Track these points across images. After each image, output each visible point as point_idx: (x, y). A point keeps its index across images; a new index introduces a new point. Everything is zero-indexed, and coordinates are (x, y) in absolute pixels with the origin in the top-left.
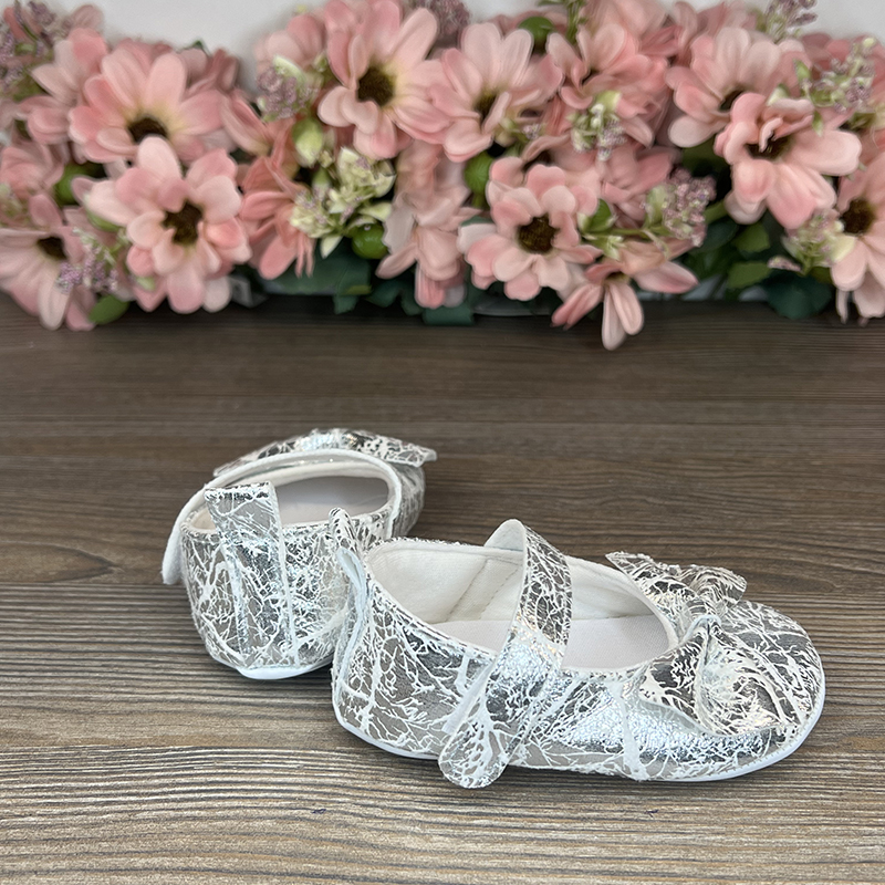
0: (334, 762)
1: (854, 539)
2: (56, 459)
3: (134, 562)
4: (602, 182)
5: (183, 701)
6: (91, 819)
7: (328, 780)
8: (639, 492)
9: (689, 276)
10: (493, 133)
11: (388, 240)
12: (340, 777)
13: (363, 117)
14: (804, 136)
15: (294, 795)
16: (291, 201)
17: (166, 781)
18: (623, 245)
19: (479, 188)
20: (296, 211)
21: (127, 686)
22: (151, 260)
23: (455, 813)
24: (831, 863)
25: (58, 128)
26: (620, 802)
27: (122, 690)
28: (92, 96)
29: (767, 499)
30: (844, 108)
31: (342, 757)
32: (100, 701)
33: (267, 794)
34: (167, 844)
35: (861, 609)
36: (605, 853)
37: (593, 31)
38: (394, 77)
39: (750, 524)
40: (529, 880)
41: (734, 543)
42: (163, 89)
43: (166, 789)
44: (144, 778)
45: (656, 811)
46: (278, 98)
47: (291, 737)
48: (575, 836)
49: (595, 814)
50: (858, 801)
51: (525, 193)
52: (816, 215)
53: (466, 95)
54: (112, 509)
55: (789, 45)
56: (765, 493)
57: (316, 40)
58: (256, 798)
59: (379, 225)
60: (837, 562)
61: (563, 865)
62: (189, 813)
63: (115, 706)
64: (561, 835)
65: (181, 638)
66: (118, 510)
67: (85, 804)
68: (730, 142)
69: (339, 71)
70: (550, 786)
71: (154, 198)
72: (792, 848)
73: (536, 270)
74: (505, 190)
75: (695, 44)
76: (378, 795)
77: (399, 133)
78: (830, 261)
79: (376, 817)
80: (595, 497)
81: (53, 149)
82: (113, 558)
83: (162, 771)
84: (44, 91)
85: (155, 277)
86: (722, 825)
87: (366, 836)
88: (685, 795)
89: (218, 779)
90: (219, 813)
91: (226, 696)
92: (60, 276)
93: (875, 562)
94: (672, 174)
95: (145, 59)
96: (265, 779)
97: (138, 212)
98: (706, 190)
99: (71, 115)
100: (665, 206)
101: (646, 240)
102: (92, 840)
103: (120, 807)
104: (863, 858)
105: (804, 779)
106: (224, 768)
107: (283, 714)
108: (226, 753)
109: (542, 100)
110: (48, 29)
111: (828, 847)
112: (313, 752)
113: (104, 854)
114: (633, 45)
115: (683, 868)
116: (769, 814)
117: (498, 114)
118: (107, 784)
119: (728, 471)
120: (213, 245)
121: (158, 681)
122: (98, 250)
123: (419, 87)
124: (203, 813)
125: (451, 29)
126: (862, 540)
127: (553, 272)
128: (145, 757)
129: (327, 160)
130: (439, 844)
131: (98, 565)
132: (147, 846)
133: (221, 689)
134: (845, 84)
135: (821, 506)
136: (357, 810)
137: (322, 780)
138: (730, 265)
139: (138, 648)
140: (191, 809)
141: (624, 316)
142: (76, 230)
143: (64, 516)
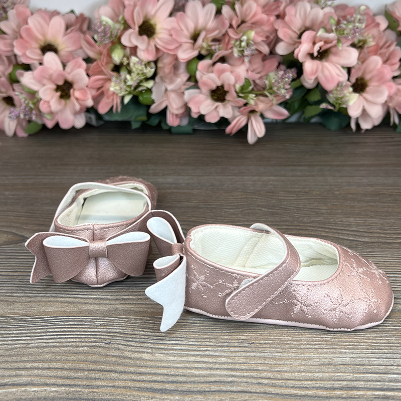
2: (7, 193)
4: (247, 71)
6: (10, 347)
8: (259, 206)
9: (285, 112)
10: (199, 49)
11: (154, 96)
12: (118, 329)
13: (141, 43)
14: (334, 50)
15: (97, 337)
16: (109, 80)
17: (43, 330)
18: (255, 98)
19: (193, 74)
20: (113, 84)
21: (30, 290)
22: (50, 106)
24: (327, 365)
25: (9, 49)
26: (238, 339)
27: (27, 292)
28: (24, 35)
29: (314, 209)
30: (350, 37)
31: (120, 320)
32: (17, 296)
34: (41, 357)
36: (229, 361)
37: (242, 4)
38: (155, 25)
39: (305, 220)
40: (195, 372)
41: (298, 228)
42: (55, 31)
43: (42, 334)
44: (34, 329)
45: (253, 343)
46: (103, 35)
47: (98, 312)
48: (217, 354)
49: (227, 344)
50: (341, 338)
51: (213, 76)
52: (339, 85)
53: (187, 33)
54: (29, 214)
55: (327, 10)
57: (121, 8)
58: (81, 338)
59: (149, 90)
60: (342, 236)
61: (211, 366)
62: (52, 344)
63: (24, 299)
64: (211, 353)
67: (8, 341)
68: (301, 53)
69: (130, 22)
70: (208, 332)
71: (50, 79)
72: (311, 359)
73: (218, 109)
74: (204, 74)
75: (287, 10)
76: (134, 336)
77: (157, 49)
78: (346, 105)
79: (132, 346)
80: (240, 208)
81: (8, 58)
83: (42, 326)
84: (4, 33)
85: (51, 113)
86: (281, 349)
87: (127, 354)
88: (266, 336)
89: (66, 330)
92: (10, 113)
93: (358, 236)
94: (278, 67)
95: (47, 18)
96: (86, 330)
97: (44, 85)
98: (291, 74)
99: (15, 43)
100: (273, 81)
101: (266, 96)
102: (10, 356)
103: (22, 342)
104: (341, 363)
106: (69, 325)
107: (96, 302)
109: (220, 35)
110: (5, 5)
111: (326, 358)
113: (14, 361)
114: (260, 10)
115: (262, 367)
116: (302, 344)
117: (200, 41)
118: (18, 332)
119: (298, 197)
120: (77, 99)
121: (43, 288)
122: (26, 102)
123: (166, 29)
125: (181, 4)
126: (354, 226)
127: (225, 111)
128: (35, 321)
129: (125, 62)
130: (158, 357)
131: (22, 238)
132: (33, 358)
134: (351, 26)
135: (337, 211)
137: (110, 330)
138: (305, 107)
140: (53, 342)
141: (257, 130)
142: (17, 93)
143: (8, 217)
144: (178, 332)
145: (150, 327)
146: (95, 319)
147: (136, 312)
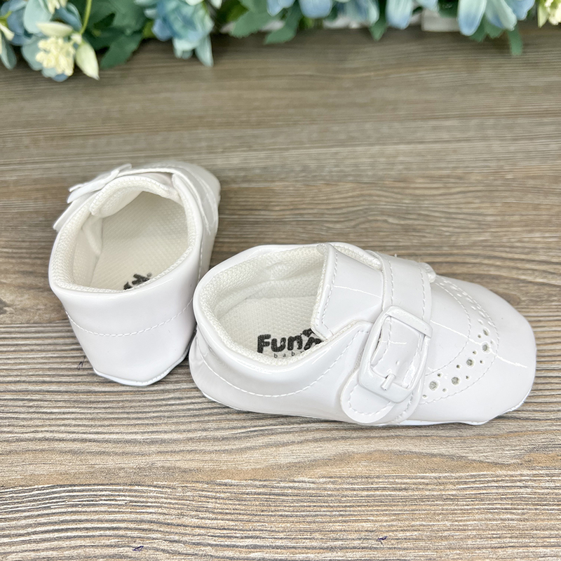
0: (151, 497)
1: (534, 250)
3: (21, 301)
5: (47, 440)
7: (146, 516)
23: (237, 547)
33: (102, 532)
35: (540, 321)
56: (473, 208)
65: (49, 376)
66: (14, 251)
82: (8, 298)
91: (78, 433)
105: (496, 499)
108: (74, 491)
112: (136, 488)
133: (75, 426)
136: (165, 545)
139: (19, 387)
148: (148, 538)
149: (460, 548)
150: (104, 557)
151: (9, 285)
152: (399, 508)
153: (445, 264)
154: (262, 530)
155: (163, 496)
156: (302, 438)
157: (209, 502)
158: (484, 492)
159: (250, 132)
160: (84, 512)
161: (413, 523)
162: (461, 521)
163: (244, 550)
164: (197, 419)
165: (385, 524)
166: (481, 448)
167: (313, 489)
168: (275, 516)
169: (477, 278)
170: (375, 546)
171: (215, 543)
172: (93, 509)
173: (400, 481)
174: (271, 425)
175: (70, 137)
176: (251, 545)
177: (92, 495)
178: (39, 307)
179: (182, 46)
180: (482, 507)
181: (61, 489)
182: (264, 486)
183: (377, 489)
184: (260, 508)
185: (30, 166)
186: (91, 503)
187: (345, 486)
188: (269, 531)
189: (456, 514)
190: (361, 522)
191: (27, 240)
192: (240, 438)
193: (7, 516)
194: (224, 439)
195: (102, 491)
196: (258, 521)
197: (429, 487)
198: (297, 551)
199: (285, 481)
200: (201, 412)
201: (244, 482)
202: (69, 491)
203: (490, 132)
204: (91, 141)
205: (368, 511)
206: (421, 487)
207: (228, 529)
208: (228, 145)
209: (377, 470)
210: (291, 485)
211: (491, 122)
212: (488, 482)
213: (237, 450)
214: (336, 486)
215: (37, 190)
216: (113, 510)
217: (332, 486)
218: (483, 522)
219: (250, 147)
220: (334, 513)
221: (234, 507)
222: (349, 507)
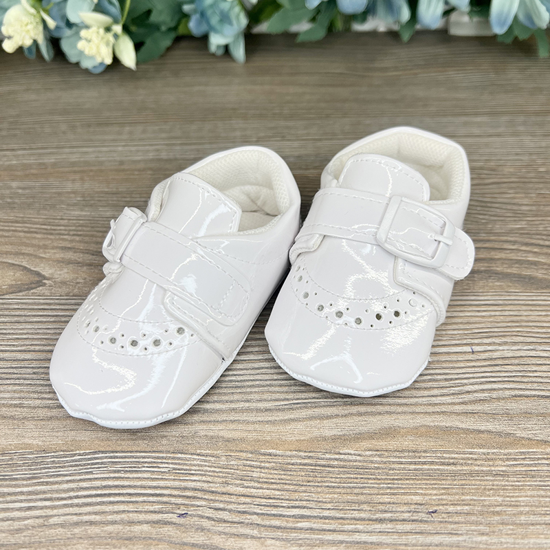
0: (195, 465)
3: (60, 275)
6: (16, 525)
7: (190, 483)
12: (199, 481)
15: (165, 499)
17: (72, 485)
23: (284, 516)
26: (408, 503)
27: (46, 396)
29: (509, 204)
31: (202, 460)
32: (29, 407)
33: (145, 498)
39: (498, 228)
41: (487, 245)
43: (72, 494)
44: (57, 483)
45: (435, 512)
48: (374, 538)
49: (388, 515)
54: (49, 227)
56: (507, 198)
58: (137, 502)
62: (87, 518)
63: (42, 413)
64: (364, 537)
66: (53, 228)
67: (13, 509)
70: (355, 488)
76: (226, 498)
79: (225, 521)
82: (46, 271)
83: (70, 475)
86: (486, 525)
87: (217, 541)
88: (457, 494)
89: (110, 483)
90: (110, 518)
96: (144, 483)
103: (37, 513)
105: (547, 476)
106: (115, 472)
108: (117, 457)
112: (180, 455)
116: (521, 513)
118: (30, 489)
124: (98, 518)
131: (36, 279)
136: (210, 513)
137: (186, 484)
140: (90, 513)
143: (16, 234)
144: (303, 488)
145: (255, 475)
146: (158, 458)
147: (228, 441)
148: (192, 506)
149: (514, 524)
150: (147, 523)
151: (48, 260)
152: (448, 482)
153: (482, 250)
154: (309, 501)
155: (207, 464)
156: (346, 412)
157: (253, 471)
158: (535, 469)
159: (282, 123)
160: (126, 478)
161: (463, 497)
162: (513, 497)
163: (291, 519)
164: (239, 391)
165: (434, 497)
166: (529, 426)
167: (360, 461)
168: (321, 486)
169: (516, 263)
170: (425, 519)
171: (261, 512)
172: (135, 475)
173: (447, 456)
174: (314, 398)
175: (107, 124)
176: (298, 515)
177: (134, 462)
178: (78, 281)
179: (216, 41)
180: (533, 483)
181: (103, 455)
182: (309, 457)
183: (424, 463)
184: (306, 478)
185: (67, 150)
186: (134, 469)
187: (392, 460)
188: (316, 501)
189: (507, 490)
190: (409, 495)
191: (65, 218)
192: (283, 410)
193: (49, 480)
194: (267, 410)
195: (144, 458)
196: (305, 492)
197: (478, 462)
198: (346, 522)
199: (330, 453)
200: (243, 384)
201: (289, 453)
202: (111, 457)
203: (521, 128)
204: (127, 129)
205: (416, 484)
206: (469, 462)
207: (274, 498)
208: (262, 134)
209: (423, 444)
210: (337, 456)
211: (521, 119)
212: (539, 459)
213: (281, 421)
214: (383, 459)
215: (75, 172)
216: (156, 477)
217: (378, 459)
218: (536, 499)
219: (283, 137)
220: (382, 485)
221: (279, 477)
222: (397, 479)
